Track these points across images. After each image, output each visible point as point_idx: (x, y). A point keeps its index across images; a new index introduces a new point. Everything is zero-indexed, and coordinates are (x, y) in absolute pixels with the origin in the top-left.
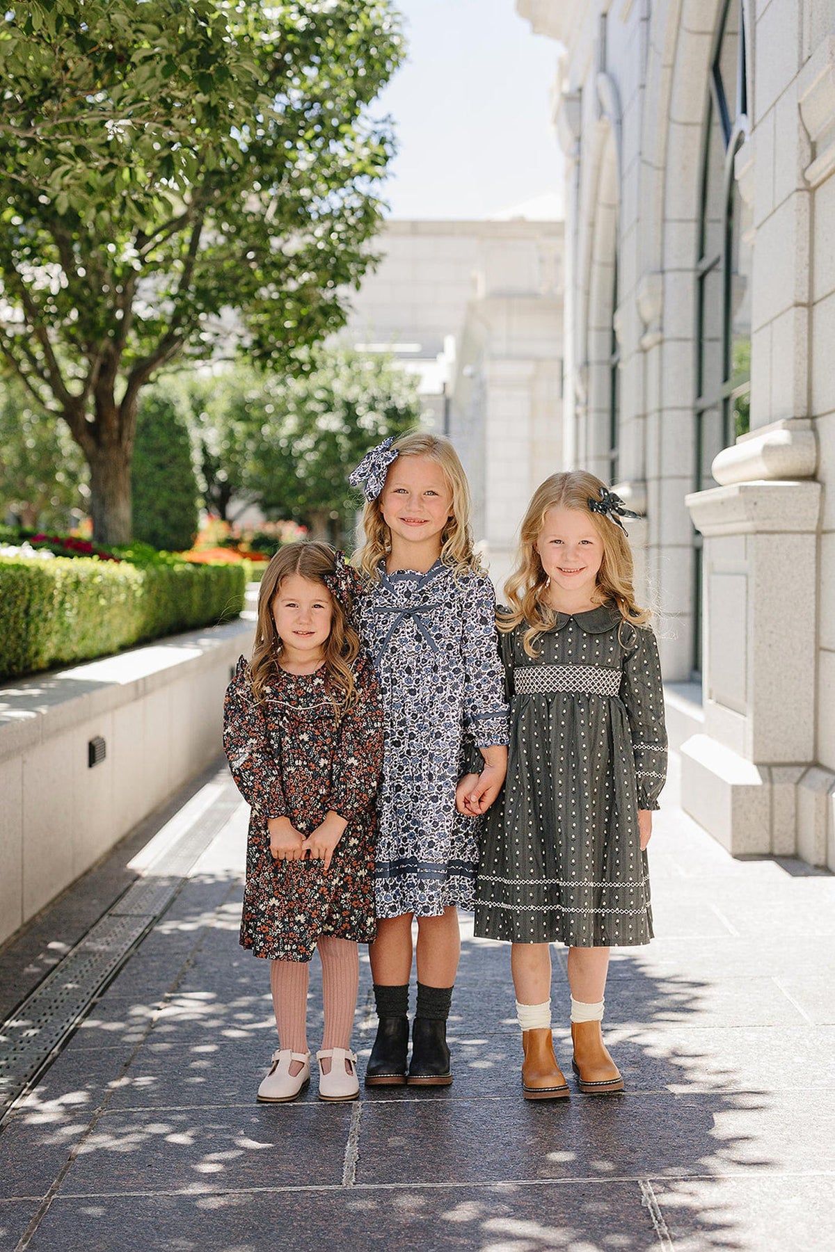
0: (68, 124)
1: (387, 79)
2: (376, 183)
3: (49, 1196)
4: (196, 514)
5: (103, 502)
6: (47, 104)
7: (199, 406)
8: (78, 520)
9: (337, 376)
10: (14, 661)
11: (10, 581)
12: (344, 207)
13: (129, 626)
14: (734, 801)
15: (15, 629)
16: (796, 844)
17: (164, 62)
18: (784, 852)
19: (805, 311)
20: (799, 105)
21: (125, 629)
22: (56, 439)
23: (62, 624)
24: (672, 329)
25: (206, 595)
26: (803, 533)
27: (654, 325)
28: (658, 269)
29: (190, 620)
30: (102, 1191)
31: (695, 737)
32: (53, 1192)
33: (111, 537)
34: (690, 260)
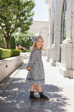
1: (34, 7)
2: (33, 17)
7: (16, 37)
9: (28, 34)
12: (30, 19)
13: (10, 55)
14: (64, 72)
16: (70, 76)
19: (71, 28)
20: (71, 10)
23: (4, 55)
26: (71, 48)
27: (57, 30)
28: (58, 25)
29: (15, 55)
31: (60, 66)
33: (8, 48)
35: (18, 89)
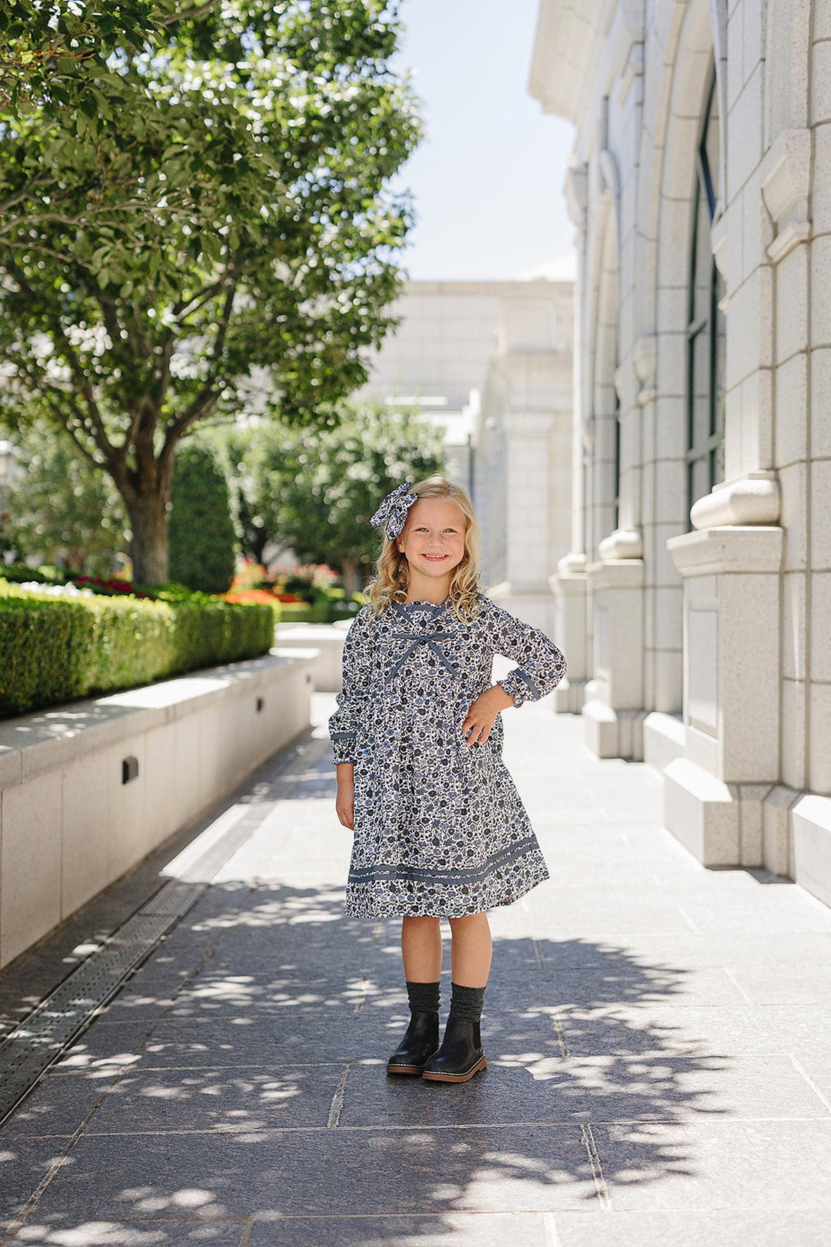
0: (110, 212)
1: (406, 157)
2: (396, 252)
3: (78, 1135)
4: (233, 558)
5: (142, 547)
6: (91, 193)
7: (236, 456)
8: (123, 564)
9: (366, 428)
10: (56, 687)
11: (53, 617)
12: (365, 275)
13: (161, 659)
14: (706, 816)
15: (58, 659)
16: (763, 856)
17: (192, 158)
18: (752, 863)
19: (769, 373)
20: (762, 190)
21: (159, 661)
22: (102, 487)
23: (101, 655)
24: (664, 387)
25: (236, 632)
26: (766, 573)
27: (650, 383)
28: (652, 332)
29: (220, 655)
30: (122, 1130)
31: (677, 760)
32: (80, 1132)
33: (150, 579)
34: (681, 323)
35: (248, 984)
